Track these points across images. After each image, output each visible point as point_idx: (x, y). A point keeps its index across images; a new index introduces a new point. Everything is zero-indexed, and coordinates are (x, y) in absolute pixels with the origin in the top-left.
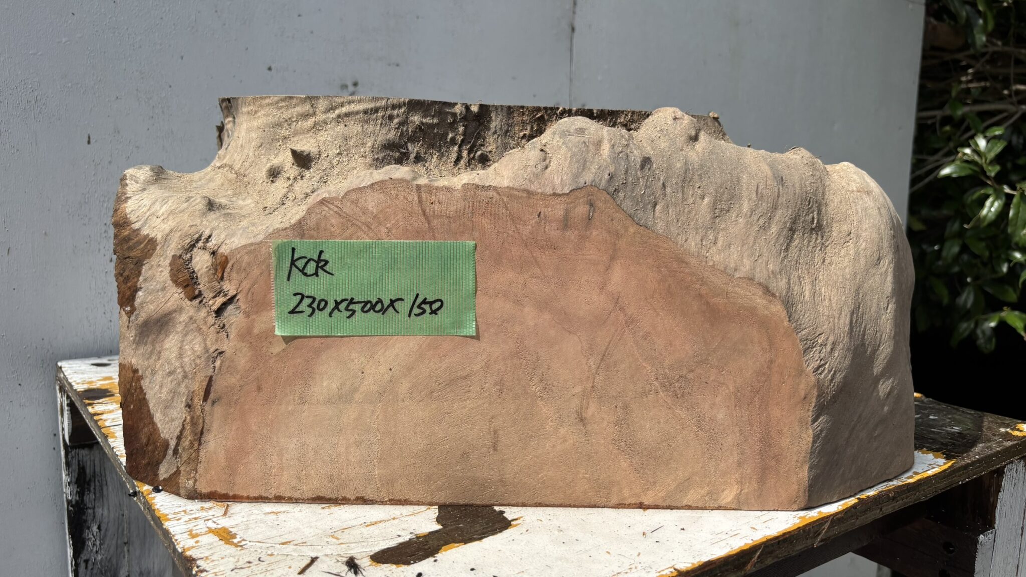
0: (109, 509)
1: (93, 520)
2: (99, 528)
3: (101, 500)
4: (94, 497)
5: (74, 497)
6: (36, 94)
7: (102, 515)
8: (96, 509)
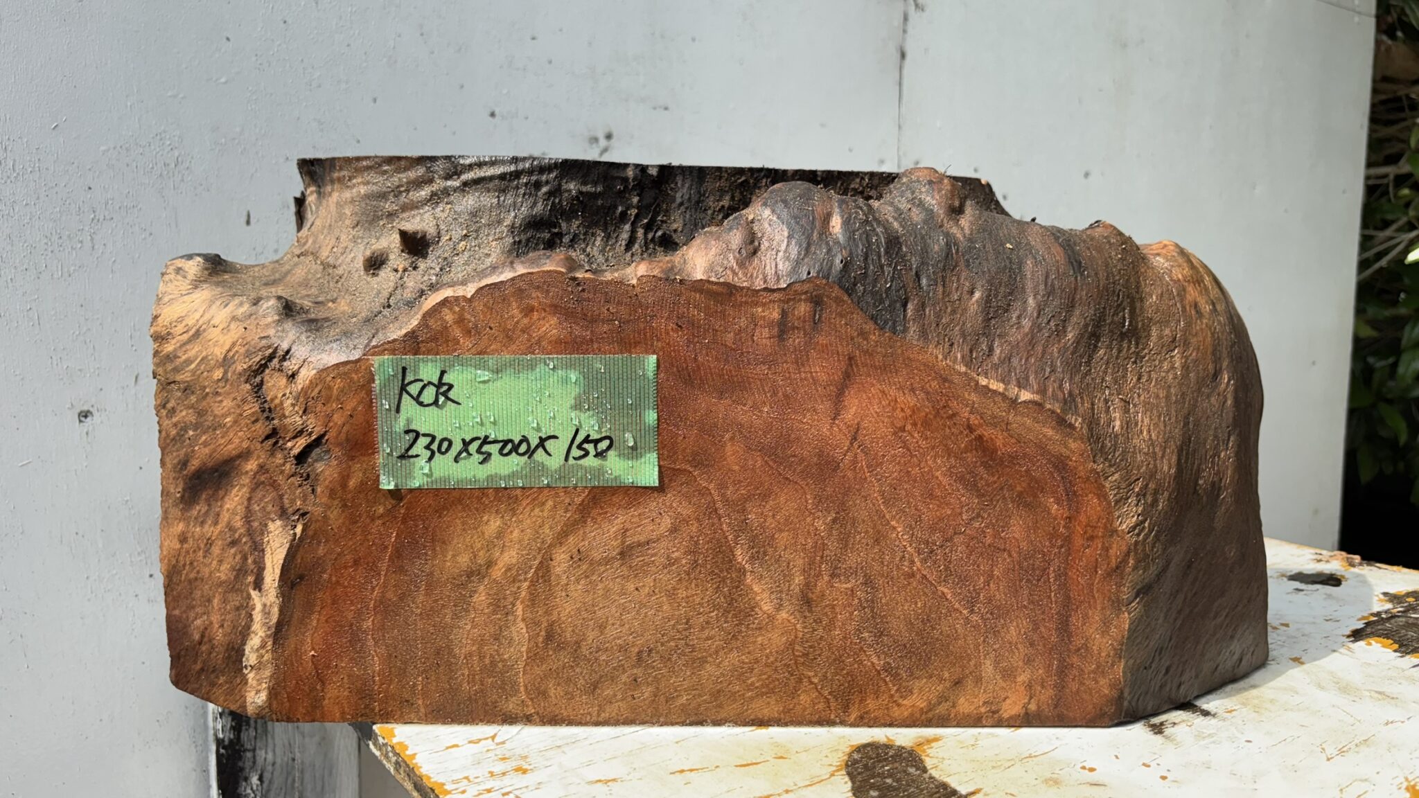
0: (274, 751)
1: (252, 768)
2: (261, 779)
3: (264, 738)
4: (254, 734)
5: (227, 734)
6: (176, 154)
7: (265, 759)
8: (258, 752)
